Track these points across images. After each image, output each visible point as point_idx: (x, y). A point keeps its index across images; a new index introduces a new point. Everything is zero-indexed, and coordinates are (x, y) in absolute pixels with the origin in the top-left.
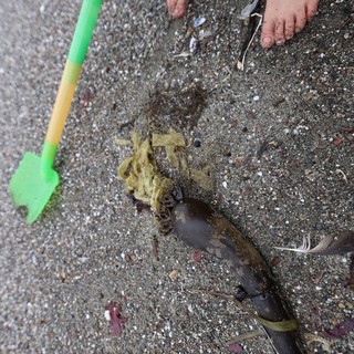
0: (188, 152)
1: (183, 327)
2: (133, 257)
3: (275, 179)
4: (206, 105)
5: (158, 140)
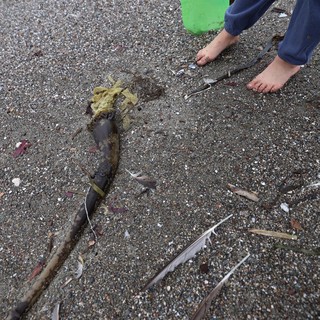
0: (133, 108)
1: (54, 173)
2: (61, 129)
3: (152, 145)
4: (159, 98)
5: (126, 93)
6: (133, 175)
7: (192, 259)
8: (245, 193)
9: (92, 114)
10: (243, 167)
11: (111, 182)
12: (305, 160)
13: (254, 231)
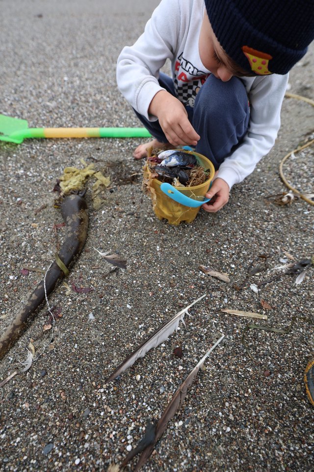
0: (105, 190)
1: (8, 249)
2: (23, 204)
3: (123, 226)
4: (132, 184)
5: (99, 175)
6: (102, 254)
7: (165, 342)
8: (217, 274)
9: (60, 192)
10: (214, 250)
11: (77, 260)
12: (267, 246)
13: (227, 311)
